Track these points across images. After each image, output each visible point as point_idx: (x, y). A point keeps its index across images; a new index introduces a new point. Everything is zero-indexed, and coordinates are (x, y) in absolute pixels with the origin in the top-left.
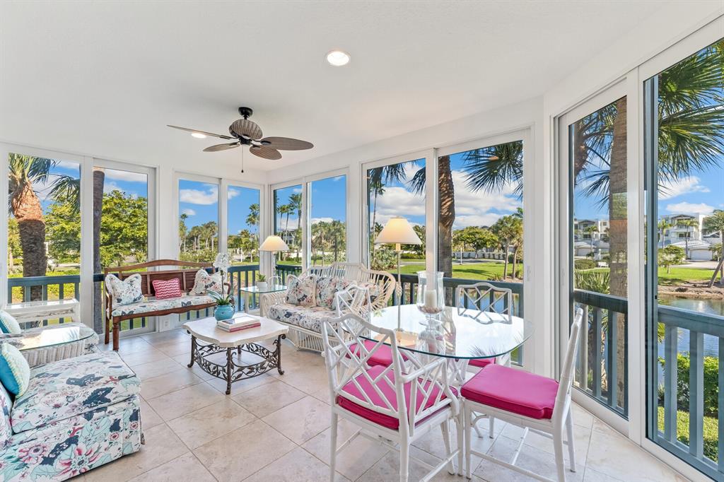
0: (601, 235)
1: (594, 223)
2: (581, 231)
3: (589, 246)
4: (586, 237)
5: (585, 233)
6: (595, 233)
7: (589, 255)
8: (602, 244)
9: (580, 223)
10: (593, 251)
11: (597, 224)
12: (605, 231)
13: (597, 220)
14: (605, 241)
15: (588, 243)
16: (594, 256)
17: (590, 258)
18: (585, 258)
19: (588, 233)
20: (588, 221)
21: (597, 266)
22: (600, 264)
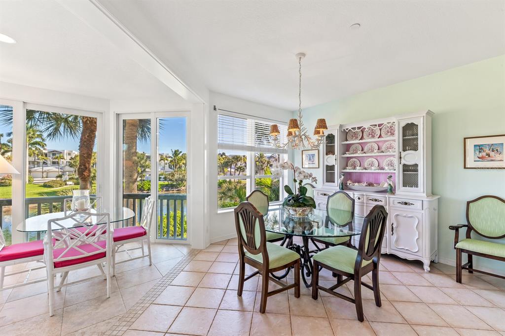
0: (67, 162)
1: (61, 153)
2: (50, 158)
3: (57, 170)
4: (54, 163)
5: (54, 160)
6: (62, 160)
7: (57, 177)
8: (68, 168)
9: (49, 152)
10: (60, 173)
11: (64, 154)
12: (70, 160)
13: (64, 151)
14: (71, 167)
15: (57, 168)
16: (62, 177)
17: (59, 179)
18: (55, 179)
19: (57, 160)
20: (56, 151)
21: (66, 184)
22: (68, 183)
